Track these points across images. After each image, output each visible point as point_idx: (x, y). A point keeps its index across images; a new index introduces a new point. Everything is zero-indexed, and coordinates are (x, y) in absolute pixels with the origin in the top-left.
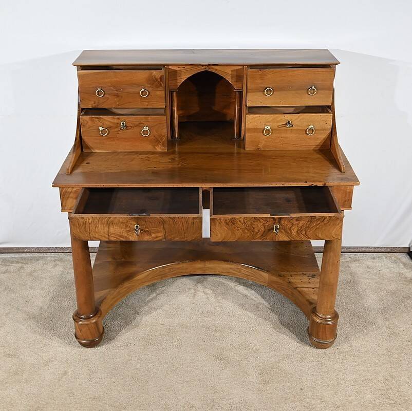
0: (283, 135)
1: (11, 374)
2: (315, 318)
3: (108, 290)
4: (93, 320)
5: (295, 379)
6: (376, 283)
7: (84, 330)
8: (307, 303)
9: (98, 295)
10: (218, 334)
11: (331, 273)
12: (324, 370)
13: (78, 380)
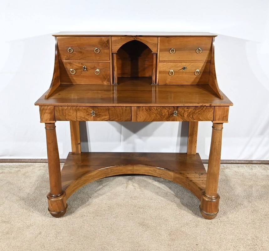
0: (180, 76)
1: (4, 234)
2: (204, 198)
3: (71, 181)
4: (60, 198)
5: (192, 238)
6: (241, 181)
7: (54, 205)
8: (198, 189)
9: (64, 184)
10: (141, 210)
11: (215, 166)
12: (211, 232)
13: (48, 237)
